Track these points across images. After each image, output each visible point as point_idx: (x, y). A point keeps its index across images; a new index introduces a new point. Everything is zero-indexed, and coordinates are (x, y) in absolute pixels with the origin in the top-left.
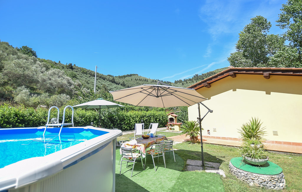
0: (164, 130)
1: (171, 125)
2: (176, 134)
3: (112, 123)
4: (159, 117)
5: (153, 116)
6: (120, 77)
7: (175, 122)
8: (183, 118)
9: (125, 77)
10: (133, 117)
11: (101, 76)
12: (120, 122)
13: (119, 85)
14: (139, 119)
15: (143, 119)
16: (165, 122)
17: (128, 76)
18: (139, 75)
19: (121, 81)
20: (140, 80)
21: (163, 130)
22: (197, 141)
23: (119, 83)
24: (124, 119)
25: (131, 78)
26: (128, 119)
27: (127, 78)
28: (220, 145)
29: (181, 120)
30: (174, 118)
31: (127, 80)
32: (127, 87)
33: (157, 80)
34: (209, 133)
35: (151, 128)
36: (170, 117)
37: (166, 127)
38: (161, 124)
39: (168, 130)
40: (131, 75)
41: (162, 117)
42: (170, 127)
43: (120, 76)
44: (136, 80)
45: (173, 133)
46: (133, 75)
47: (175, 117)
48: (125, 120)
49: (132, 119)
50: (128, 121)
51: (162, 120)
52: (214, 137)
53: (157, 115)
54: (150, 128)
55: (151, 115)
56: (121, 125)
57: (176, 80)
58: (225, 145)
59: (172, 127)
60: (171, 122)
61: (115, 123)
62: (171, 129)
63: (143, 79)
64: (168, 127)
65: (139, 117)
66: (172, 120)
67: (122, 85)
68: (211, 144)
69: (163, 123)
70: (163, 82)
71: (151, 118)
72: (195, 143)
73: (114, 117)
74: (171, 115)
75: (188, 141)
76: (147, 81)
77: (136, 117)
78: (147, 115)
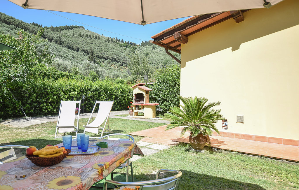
0: (124, 116)
1: (137, 106)
2: (149, 125)
3: (18, 99)
4: (116, 92)
5: (103, 89)
6: (53, 29)
7: (146, 101)
8: (160, 95)
9: (61, 29)
10: (64, 89)
11: (19, 24)
12: (37, 97)
13: (52, 42)
14: (78, 94)
15: (85, 94)
16: (125, 102)
17: (67, 28)
18: (86, 29)
19: (55, 36)
20: (87, 36)
21: (122, 116)
22: (207, 144)
23: (53, 39)
24: (47, 92)
25: (73, 32)
26: (54, 92)
27: (66, 32)
28: (266, 157)
29: (157, 97)
30: (144, 93)
31: (66, 35)
32: (65, 47)
33: (115, 39)
34: (226, 125)
35: (96, 111)
36: (136, 91)
37: (127, 109)
38: (118, 104)
39: (131, 116)
40: (72, 28)
41: (122, 93)
42: (135, 111)
43: (53, 27)
44: (81, 36)
45: (142, 122)
46: (76, 27)
47: (147, 92)
48: (48, 94)
49: (62, 93)
50: (55, 97)
51: (120, 97)
52: (237, 136)
53: (112, 89)
54: (94, 112)
55: (101, 88)
56: (40, 103)
57: (144, 42)
58: (280, 159)
59: (139, 111)
60: (138, 101)
61: (27, 101)
62: (137, 114)
63: (92, 36)
64: (133, 110)
65: (77, 90)
66: (140, 97)
67: (56, 42)
68: (239, 152)
69: (122, 103)
70: (123, 42)
71: (102, 93)
72: (200, 150)
73: (24, 88)
74: (140, 89)
75: (182, 144)
76: (99, 39)
77: (72, 90)
78: (94, 88)
